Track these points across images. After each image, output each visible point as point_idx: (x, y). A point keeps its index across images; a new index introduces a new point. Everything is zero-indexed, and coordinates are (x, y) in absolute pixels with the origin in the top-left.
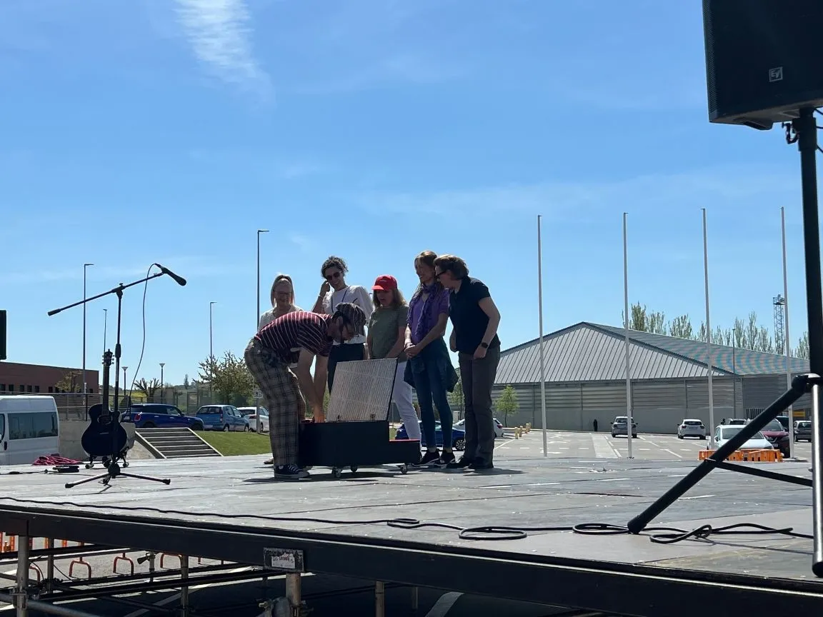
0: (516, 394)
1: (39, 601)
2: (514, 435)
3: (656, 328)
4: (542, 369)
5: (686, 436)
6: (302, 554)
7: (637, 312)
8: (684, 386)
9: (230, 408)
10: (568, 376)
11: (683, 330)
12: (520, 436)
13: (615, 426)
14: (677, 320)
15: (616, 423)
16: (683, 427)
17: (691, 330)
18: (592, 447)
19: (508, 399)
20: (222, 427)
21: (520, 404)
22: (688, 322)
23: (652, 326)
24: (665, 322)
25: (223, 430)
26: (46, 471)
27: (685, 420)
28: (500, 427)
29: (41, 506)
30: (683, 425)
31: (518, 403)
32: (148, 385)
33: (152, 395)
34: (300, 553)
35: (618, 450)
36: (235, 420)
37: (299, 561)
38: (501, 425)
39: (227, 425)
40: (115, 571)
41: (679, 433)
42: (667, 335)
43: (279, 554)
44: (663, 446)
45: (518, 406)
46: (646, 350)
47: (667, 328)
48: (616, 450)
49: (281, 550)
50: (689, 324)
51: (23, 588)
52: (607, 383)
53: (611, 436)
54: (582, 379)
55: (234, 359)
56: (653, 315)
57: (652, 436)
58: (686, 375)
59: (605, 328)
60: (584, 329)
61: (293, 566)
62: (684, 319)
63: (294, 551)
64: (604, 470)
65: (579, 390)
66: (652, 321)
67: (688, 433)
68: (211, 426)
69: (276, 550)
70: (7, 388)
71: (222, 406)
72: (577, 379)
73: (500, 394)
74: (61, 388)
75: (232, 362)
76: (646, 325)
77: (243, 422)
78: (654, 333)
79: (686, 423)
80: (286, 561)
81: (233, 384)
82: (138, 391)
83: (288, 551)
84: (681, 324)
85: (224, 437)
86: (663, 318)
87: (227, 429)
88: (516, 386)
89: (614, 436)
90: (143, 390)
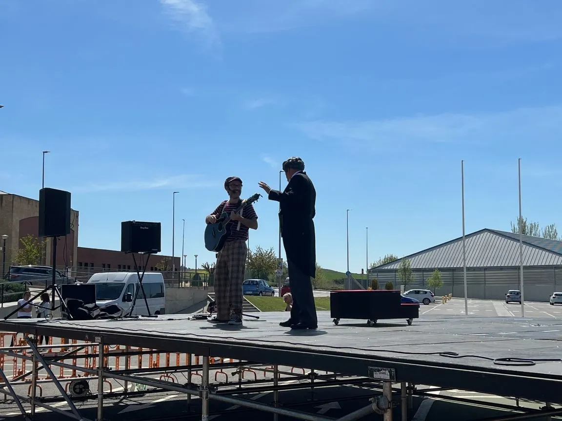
0: (441, 275)
1: (216, 394)
2: (442, 301)
3: (534, 232)
4: (464, 260)
5: (555, 303)
6: (394, 371)
7: (521, 222)
8: (553, 270)
9: (262, 282)
10: (476, 264)
11: (551, 234)
12: (446, 302)
13: (508, 296)
14: (547, 228)
15: (508, 294)
16: (553, 297)
17: (557, 234)
18: (494, 310)
19: (436, 278)
20: (258, 293)
21: (444, 281)
22: (554, 229)
23: (531, 232)
24: (539, 228)
25: (259, 295)
26: (189, 319)
27: (555, 293)
28: (432, 296)
29: (216, 339)
30: (554, 296)
31: (443, 280)
32: (210, 267)
33: (212, 273)
34: (393, 370)
35: (512, 312)
36: (266, 289)
37: (393, 375)
38: (433, 294)
39: (261, 292)
40: (216, 380)
41: (551, 301)
42: (541, 237)
43: (379, 371)
44: (541, 309)
45: (443, 283)
46: (528, 247)
47: (541, 233)
48: (510, 312)
49: (380, 368)
50: (555, 230)
51: (206, 387)
52: (501, 268)
53: (505, 302)
54: (485, 265)
55: (262, 251)
56: (531, 224)
57: (532, 303)
58: (555, 264)
59: (501, 233)
60: (486, 233)
61: (388, 377)
62: (552, 227)
63: (389, 369)
64: (538, 325)
65: (483, 272)
66: (531, 229)
67: (556, 301)
68: (251, 293)
69: (376, 368)
70: (127, 267)
71: (258, 280)
72: (482, 266)
73: (430, 274)
74: (158, 268)
75: (261, 253)
76: (527, 231)
77: (270, 290)
78: (532, 235)
79: (555, 295)
80: (384, 375)
81: (262, 267)
82: (204, 270)
83: (385, 369)
84: (550, 230)
85: (260, 299)
86: (538, 226)
87: (261, 294)
88: (441, 270)
89: (507, 303)
90: (207, 269)
